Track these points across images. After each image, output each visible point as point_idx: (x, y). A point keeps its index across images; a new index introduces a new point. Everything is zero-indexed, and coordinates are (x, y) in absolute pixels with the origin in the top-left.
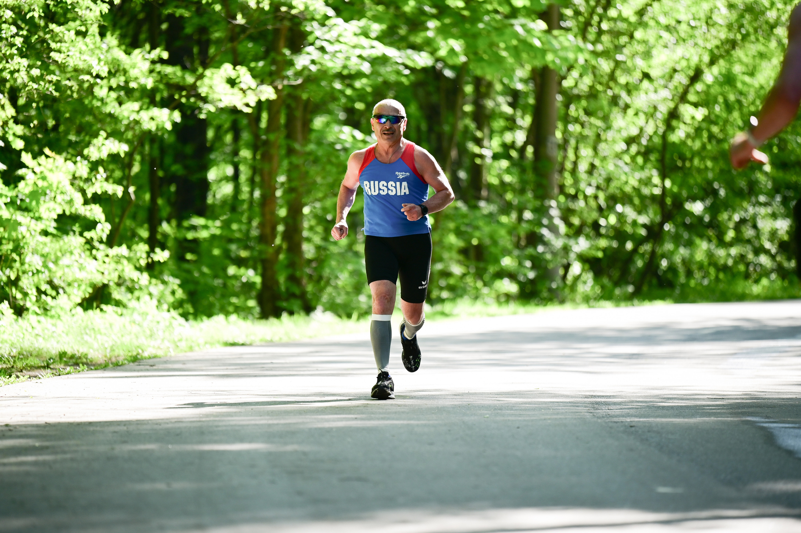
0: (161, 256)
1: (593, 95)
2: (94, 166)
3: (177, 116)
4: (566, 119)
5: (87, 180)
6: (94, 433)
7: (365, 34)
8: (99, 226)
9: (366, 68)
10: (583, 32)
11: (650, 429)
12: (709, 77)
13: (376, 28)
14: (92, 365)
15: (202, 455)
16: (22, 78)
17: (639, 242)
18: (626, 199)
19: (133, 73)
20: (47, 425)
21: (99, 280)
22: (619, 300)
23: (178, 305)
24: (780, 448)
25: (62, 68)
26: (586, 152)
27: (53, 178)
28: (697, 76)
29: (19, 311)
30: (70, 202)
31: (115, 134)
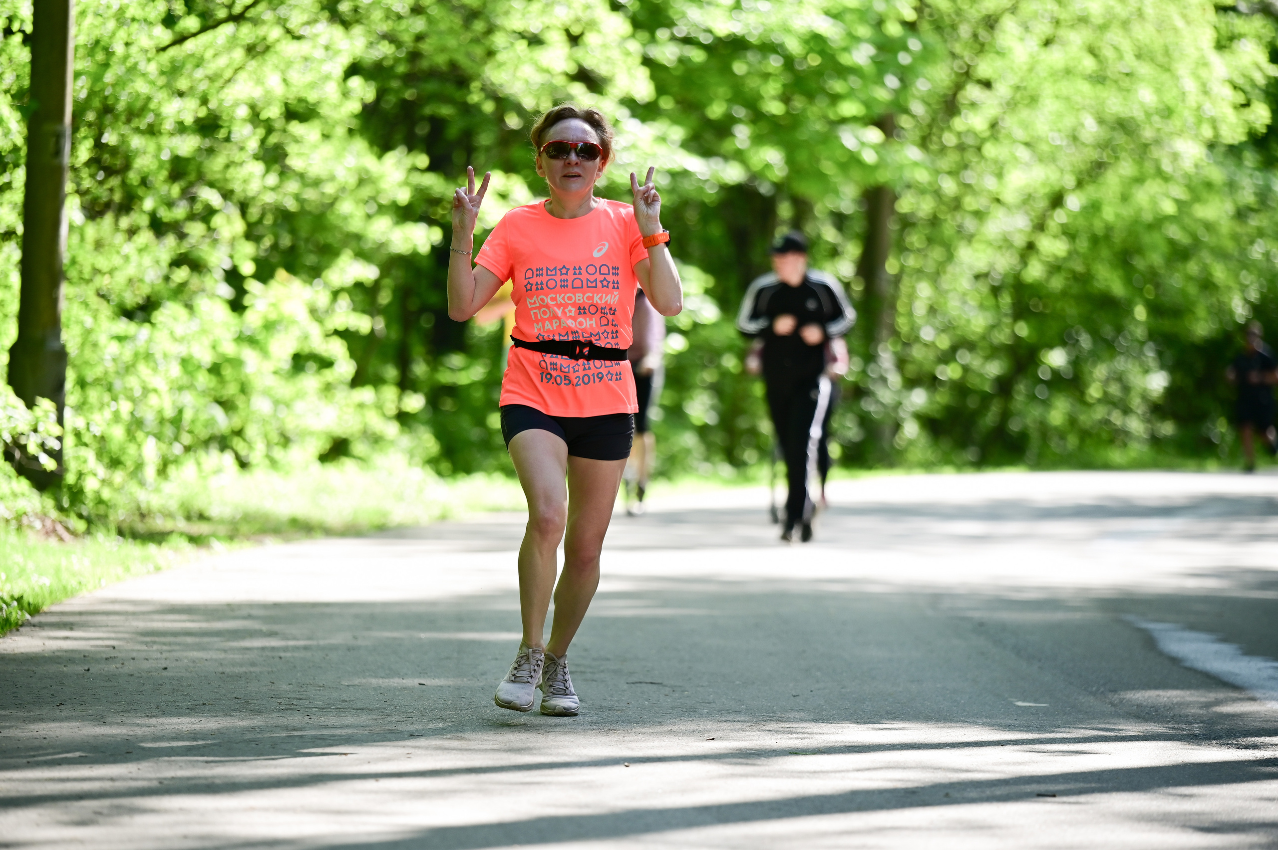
0: (415, 402)
1: (934, 221)
2: (336, 294)
3: (436, 235)
4: (902, 249)
5: (329, 311)
6: (331, 616)
7: (663, 139)
9: (667, 183)
10: (924, 143)
11: (1003, 627)
12: (1074, 202)
14: (328, 532)
15: (462, 646)
16: (253, 188)
17: (986, 398)
18: (970, 346)
19: (384, 185)
20: (276, 605)
21: (340, 431)
22: (960, 467)
23: (433, 462)
24: (1161, 654)
25: (302, 176)
26: (924, 290)
27: (286, 307)
28: (1057, 200)
29: (243, 464)
30: (306, 338)
31: (362, 255)
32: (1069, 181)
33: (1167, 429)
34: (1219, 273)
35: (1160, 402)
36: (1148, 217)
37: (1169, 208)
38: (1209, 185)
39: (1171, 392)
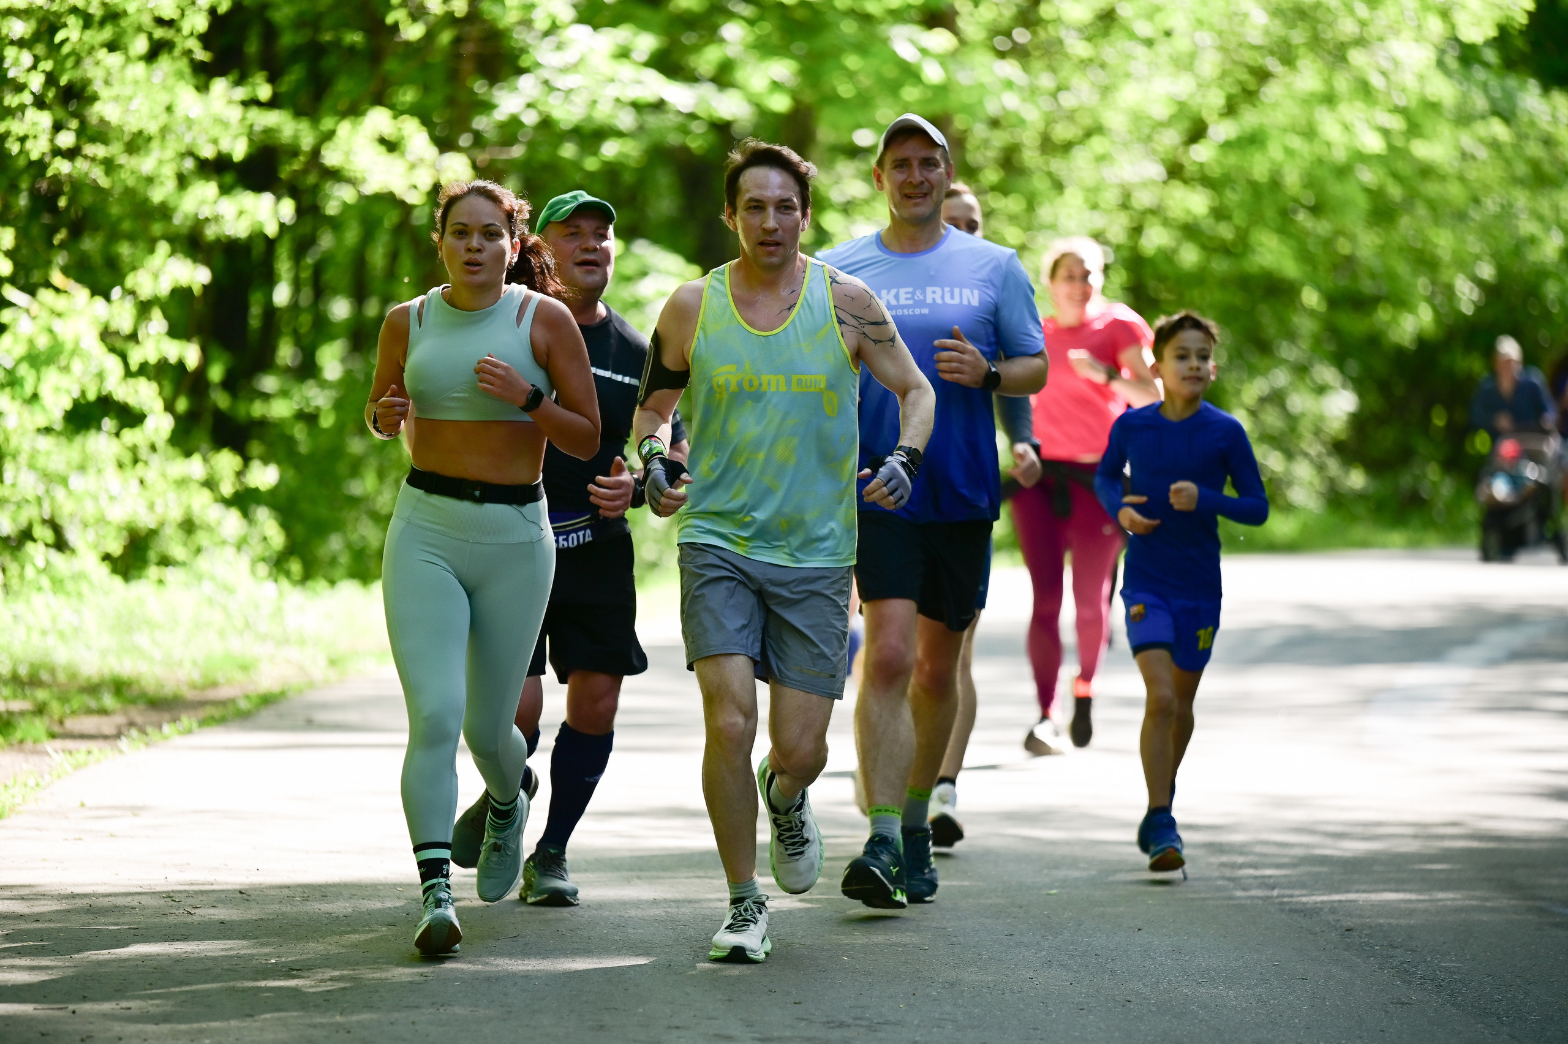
0: (263, 476)
2: (144, 308)
3: (287, 209)
5: (133, 337)
7: (624, 54)
8: (149, 423)
9: (626, 120)
12: (1222, 130)
13: (646, 43)
21: (146, 521)
27: (66, 331)
28: (1196, 130)
30: (101, 376)
32: (1216, 99)
33: (1357, 479)
34: (1443, 241)
35: (1343, 437)
36: (1340, 155)
37: (1374, 144)
38: (1433, 107)
39: (1358, 422)
